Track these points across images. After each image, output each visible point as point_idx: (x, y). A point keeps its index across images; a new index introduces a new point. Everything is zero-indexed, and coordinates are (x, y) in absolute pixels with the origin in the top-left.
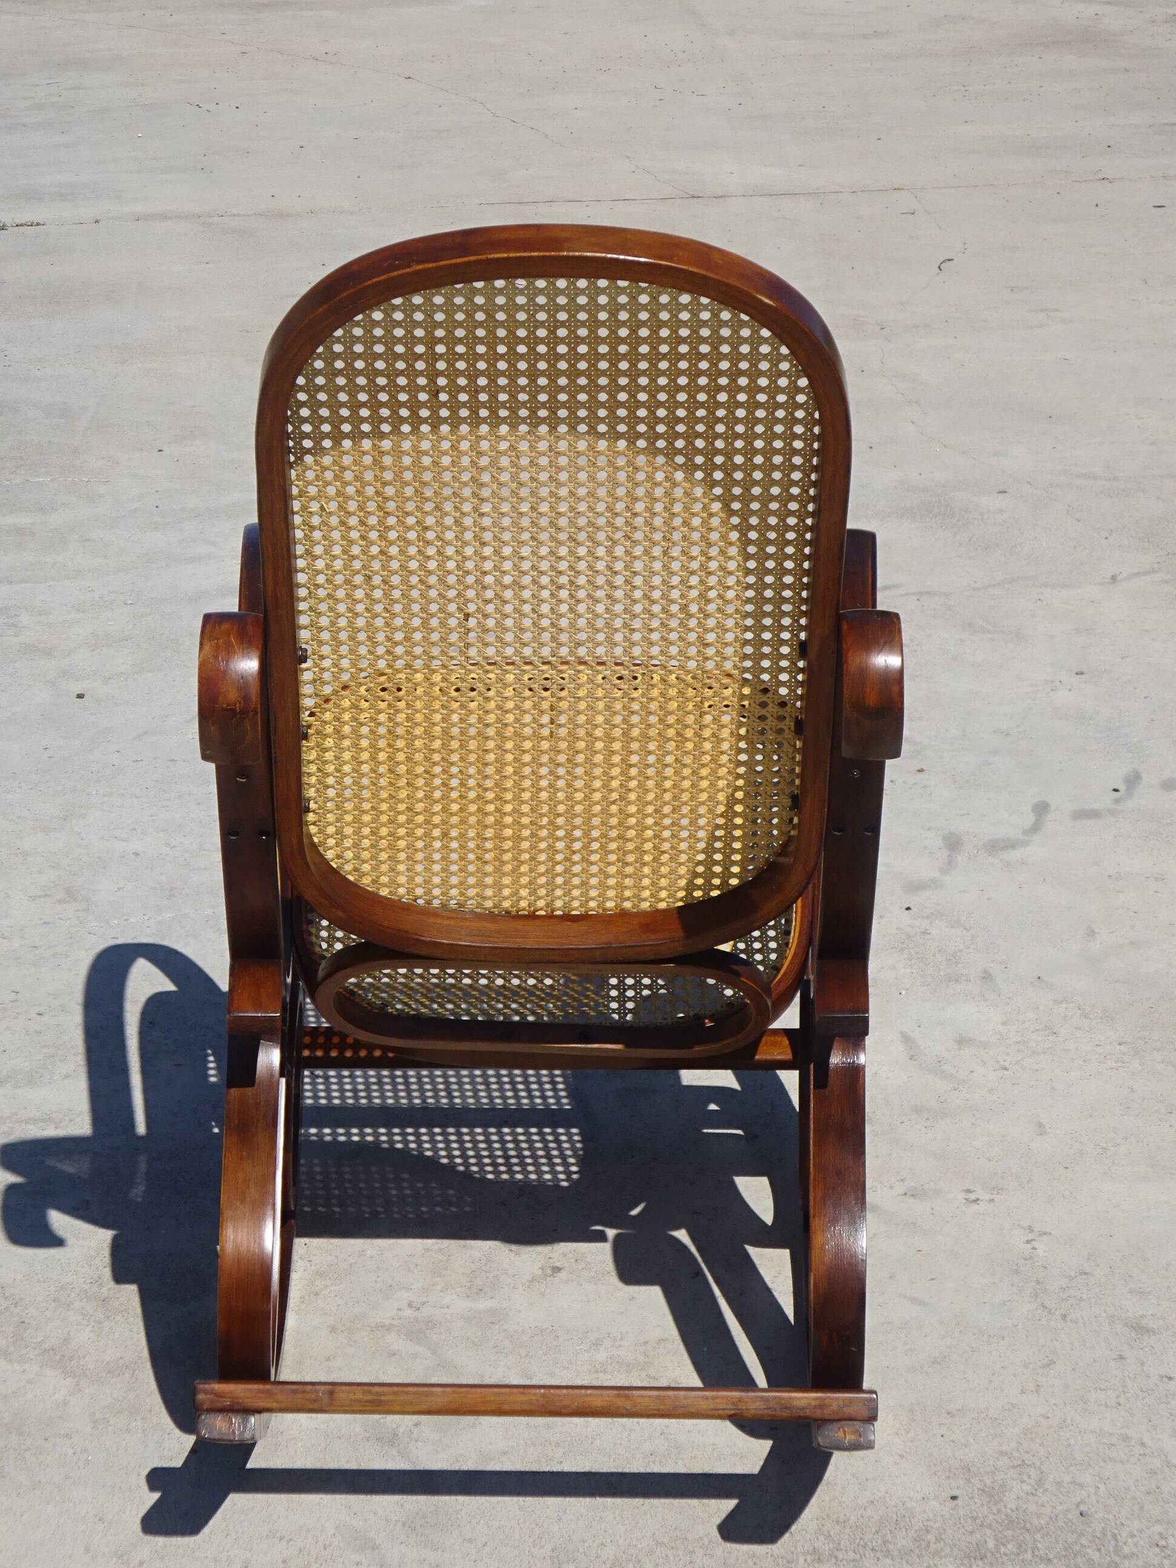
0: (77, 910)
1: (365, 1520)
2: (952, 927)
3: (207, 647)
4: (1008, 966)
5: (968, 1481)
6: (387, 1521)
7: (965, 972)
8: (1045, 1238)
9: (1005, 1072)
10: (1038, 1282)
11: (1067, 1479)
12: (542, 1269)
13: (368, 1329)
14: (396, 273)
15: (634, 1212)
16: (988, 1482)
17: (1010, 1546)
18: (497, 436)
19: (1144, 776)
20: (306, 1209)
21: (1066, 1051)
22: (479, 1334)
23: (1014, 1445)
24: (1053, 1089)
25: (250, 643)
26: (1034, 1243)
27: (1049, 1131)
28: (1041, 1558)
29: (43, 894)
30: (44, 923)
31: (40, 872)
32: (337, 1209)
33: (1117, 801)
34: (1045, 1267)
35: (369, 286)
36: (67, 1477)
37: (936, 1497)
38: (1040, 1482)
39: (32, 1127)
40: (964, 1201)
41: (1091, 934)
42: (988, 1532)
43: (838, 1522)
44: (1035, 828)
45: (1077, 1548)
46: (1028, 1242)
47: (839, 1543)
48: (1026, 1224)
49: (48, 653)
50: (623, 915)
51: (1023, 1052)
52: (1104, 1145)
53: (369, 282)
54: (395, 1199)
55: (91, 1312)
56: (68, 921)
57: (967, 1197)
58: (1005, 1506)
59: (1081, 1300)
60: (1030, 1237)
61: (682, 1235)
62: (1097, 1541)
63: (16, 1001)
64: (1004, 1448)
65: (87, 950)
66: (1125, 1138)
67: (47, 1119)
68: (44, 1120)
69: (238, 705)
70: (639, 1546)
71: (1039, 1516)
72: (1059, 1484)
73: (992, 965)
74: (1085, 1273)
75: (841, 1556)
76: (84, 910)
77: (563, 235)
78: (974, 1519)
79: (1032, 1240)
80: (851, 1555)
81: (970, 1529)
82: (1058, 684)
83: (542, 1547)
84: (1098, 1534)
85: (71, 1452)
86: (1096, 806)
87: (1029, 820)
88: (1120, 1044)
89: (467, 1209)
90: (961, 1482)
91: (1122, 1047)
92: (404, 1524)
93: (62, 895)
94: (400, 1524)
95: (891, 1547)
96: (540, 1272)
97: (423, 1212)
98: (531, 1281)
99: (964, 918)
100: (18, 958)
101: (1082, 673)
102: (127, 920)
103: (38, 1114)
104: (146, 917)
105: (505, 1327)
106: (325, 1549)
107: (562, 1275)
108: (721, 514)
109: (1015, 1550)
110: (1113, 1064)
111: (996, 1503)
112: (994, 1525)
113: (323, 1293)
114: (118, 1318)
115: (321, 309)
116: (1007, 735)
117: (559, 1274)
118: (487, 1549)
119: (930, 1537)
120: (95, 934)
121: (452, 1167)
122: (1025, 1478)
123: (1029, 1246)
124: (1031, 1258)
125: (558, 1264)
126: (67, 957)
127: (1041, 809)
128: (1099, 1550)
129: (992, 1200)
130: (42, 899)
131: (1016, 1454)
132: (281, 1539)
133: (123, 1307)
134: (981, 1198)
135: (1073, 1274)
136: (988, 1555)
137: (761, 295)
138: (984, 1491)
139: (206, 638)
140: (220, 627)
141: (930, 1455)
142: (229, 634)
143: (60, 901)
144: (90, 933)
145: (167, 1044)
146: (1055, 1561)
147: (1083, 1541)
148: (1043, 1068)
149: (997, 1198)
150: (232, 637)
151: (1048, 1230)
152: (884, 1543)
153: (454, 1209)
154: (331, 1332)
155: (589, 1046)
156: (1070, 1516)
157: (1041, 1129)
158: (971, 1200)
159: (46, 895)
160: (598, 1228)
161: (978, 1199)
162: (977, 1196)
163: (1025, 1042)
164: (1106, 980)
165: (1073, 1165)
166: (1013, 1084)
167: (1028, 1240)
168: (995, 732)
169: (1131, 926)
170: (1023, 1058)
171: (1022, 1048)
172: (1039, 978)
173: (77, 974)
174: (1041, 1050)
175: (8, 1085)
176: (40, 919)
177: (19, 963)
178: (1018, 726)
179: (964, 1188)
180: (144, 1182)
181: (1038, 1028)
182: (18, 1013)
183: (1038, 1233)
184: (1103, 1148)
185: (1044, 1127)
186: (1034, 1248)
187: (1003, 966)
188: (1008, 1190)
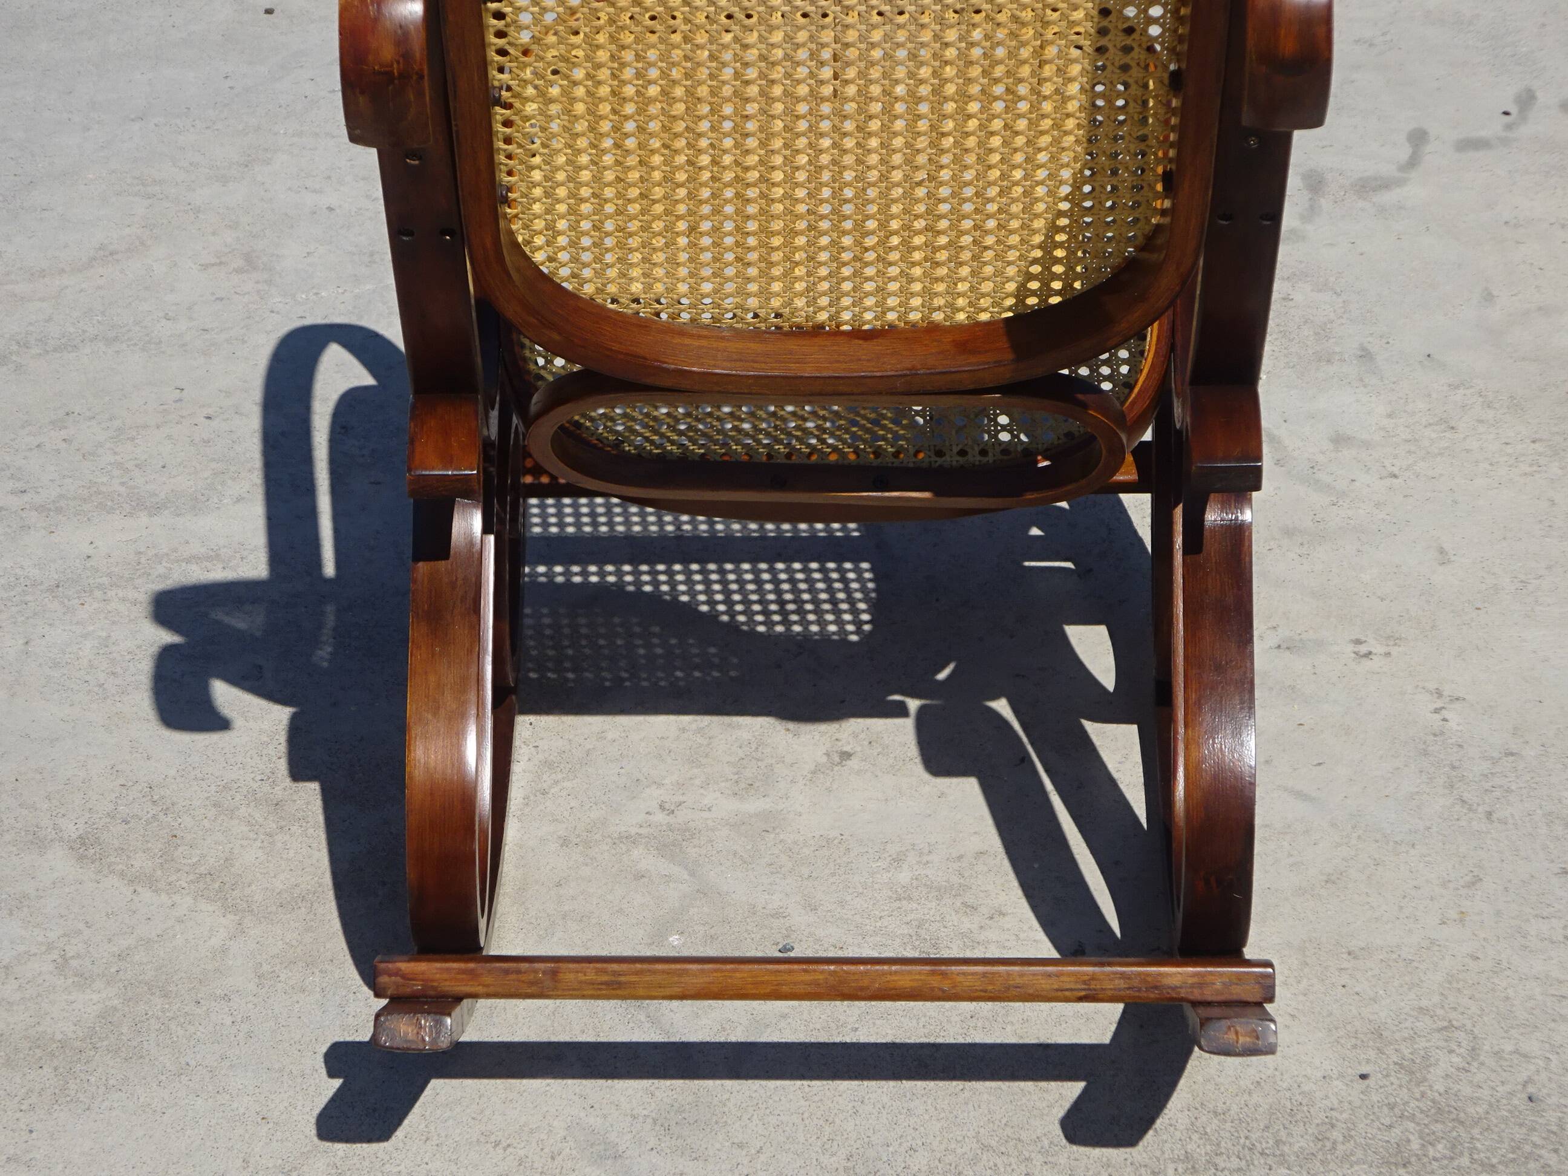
0: (257, 282)
1: (605, 1117)
2: (1320, 291)
4: (1391, 342)
5: (1380, 1051)
6: (634, 1117)
7: (1337, 349)
8: (1457, 705)
9: (1394, 480)
10: (1453, 768)
11: (1509, 1047)
12: (828, 754)
13: (609, 840)
15: (942, 676)
16: (1406, 1052)
17: (1440, 1147)
19: (1539, 94)
20: (533, 675)
21: (1468, 451)
22: (749, 847)
23: (1436, 999)
24: (1455, 502)
26: (1444, 712)
27: (1453, 558)
28: (1482, 1165)
29: (218, 261)
30: (217, 299)
31: (214, 234)
32: (571, 675)
33: (1509, 127)
34: (1460, 746)
36: (224, 1058)
37: (1341, 1076)
38: (1474, 1051)
39: (194, 567)
40: (1353, 655)
41: (1489, 297)
42: (1411, 1126)
43: (1216, 1113)
44: (1413, 162)
45: (1528, 1148)
46: (1437, 711)
47: (1218, 1145)
48: (1432, 686)
50: (933, 329)
51: (1415, 453)
52: (1523, 577)
54: (643, 661)
55: (261, 820)
56: (247, 296)
57: (1356, 650)
58: (1431, 1087)
59: (1509, 791)
60: (1439, 704)
61: (1002, 706)
62: (1553, 1138)
63: (180, 400)
64: (1424, 1003)
65: (268, 333)
66: (1549, 568)
67: (214, 556)
68: (209, 558)
69: (395, 66)
70: (959, 1151)
71: (1475, 1100)
72: (1498, 1054)
73: (1370, 339)
74: (1512, 754)
75: (1222, 1165)
76: (266, 281)
78: (1391, 1107)
79: (1441, 709)
80: (1235, 1162)
81: (1387, 1121)
83: (833, 1155)
84: (1554, 1128)
85: (228, 1021)
86: (1483, 133)
87: (1404, 153)
88: (1534, 442)
89: (733, 674)
90: (1372, 1054)
91: (1537, 446)
92: (655, 1121)
93: (239, 263)
94: (649, 1121)
95: (1286, 1149)
96: (824, 759)
97: (677, 678)
98: (814, 772)
99: (1332, 279)
100: (184, 345)
102: (317, 294)
103: (203, 550)
104: (340, 290)
105: (782, 836)
106: (553, 1158)
107: (853, 763)
109: (1447, 1153)
110: (1528, 470)
111: (1418, 1085)
112: (1418, 1115)
113: (553, 791)
114: (294, 828)
116: (1371, 45)
117: (849, 762)
118: (763, 1158)
119: (1336, 1135)
120: (278, 313)
121: (714, 615)
122: (1454, 1046)
123: (1437, 716)
124: (1442, 733)
125: (847, 749)
126: (244, 342)
127: (1418, 138)
128: (1556, 1151)
129: (1388, 654)
130: (215, 268)
131: (1440, 1012)
132: (497, 1144)
133: (300, 815)
134: (1374, 651)
135: (1496, 755)
136: (1413, 1159)
138: (1401, 1066)
141: (1330, 1014)
143: (238, 271)
144: (272, 312)
145: (363, 456)
146: (1501, 1167)
147: (1535, 1138)
148: (1441, 475)
149: (1394, 651)
151: (1461, 695)
152: (1278, 1142)
153: (716, 674)
154: (562, 846)
155: (887, 494)
156: (1516, 1102)
157: (1443, 557)
158: (1361, 654)
159: (221, 263)
160: (897, 697)
161: (1370, 653)
162: (1370, 649)
163: (1416, 440)
164: (1511, 357)
165: (1486, 605)
166: (1405, 496)
167: (1436, 709)
168: (1357, 42)
169: (1537, 287)
170: (1416, 462)
171: (1413, 448)
172: (1429, 356)
173: (256, 365)
174: (1436, 451)
175: (167, 511)
176: (213, 294)
177: (185, 351)
178: (1384, 34)
179: (1354, 638)
180: (331, 640)
181: (1431, 421)
182: (182, 417)
183: (1448, 698)
184: (1522, 582)
185: (1447, 553)
186: (1445, 720)
187: (1384, 341)
188: (1407, 639)
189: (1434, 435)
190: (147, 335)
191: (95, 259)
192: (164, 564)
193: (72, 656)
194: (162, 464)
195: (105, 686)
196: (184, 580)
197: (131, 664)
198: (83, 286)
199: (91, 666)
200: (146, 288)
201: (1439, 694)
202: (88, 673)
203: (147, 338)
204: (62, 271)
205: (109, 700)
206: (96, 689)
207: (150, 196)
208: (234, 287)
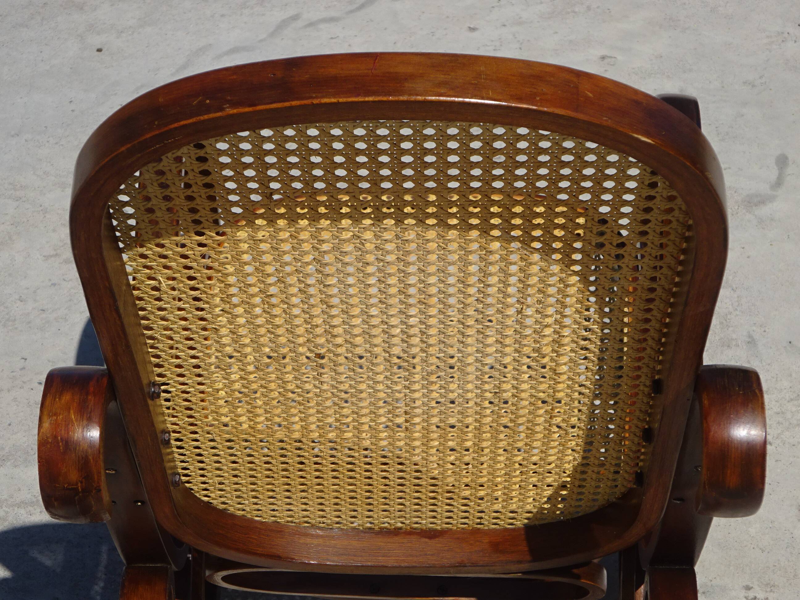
3: (46, 425)
4: (767, 330)
7: (734, 336)
14: (206, 117)
18: (338, 228)
25: (90, 419)
30: (52, 284)
35: (176, 128)
44: (779, 183)
51: (782, 424)
53: (176, 125)
56: (70, 282)
57: (747, 595)
63: (24, 368)
69: (79, 484)
73: (754, 328)
82: (786, 35)
87: (774, 174)
93: (67, 255)
108: (578, 285)
115: (123, 149)
116: (753, 86)
126: (66, 320)
127: (782, 161)
129: (766, 599)
134: (758, 596)
137: (637, 134)
139: (45, 413)
140: (60, 399)
142: (70, 408)
149: (771, 596)
150: (72, 411)
155: (446, 599)
158: (750, 598)
159: (57, 255)
161: (755, 598)
162: (754, 595)
163: (783, 413)
166: (777, 461)
168: (745, 83)
170: (783, 431)
171: (781, 420)
172: (790, 342)
173: (72, 339)
174: (795, 422)
175: (9, 463)
176: (50, 280)
177: (30, 327)
178: (761, 77)
179: (744, 584)
180: (103, 576)
181: (792, 397)
182: (24, 382)
187: (763, 329)
188: (778, 586)
189: (794, 409)
190: (7, 314)
192: (4, 508)
194: (9, 422)
196: (15, 522)
200: (10, 275)
203: (7, 317)
207: (18, 199)
208: (63, 275)
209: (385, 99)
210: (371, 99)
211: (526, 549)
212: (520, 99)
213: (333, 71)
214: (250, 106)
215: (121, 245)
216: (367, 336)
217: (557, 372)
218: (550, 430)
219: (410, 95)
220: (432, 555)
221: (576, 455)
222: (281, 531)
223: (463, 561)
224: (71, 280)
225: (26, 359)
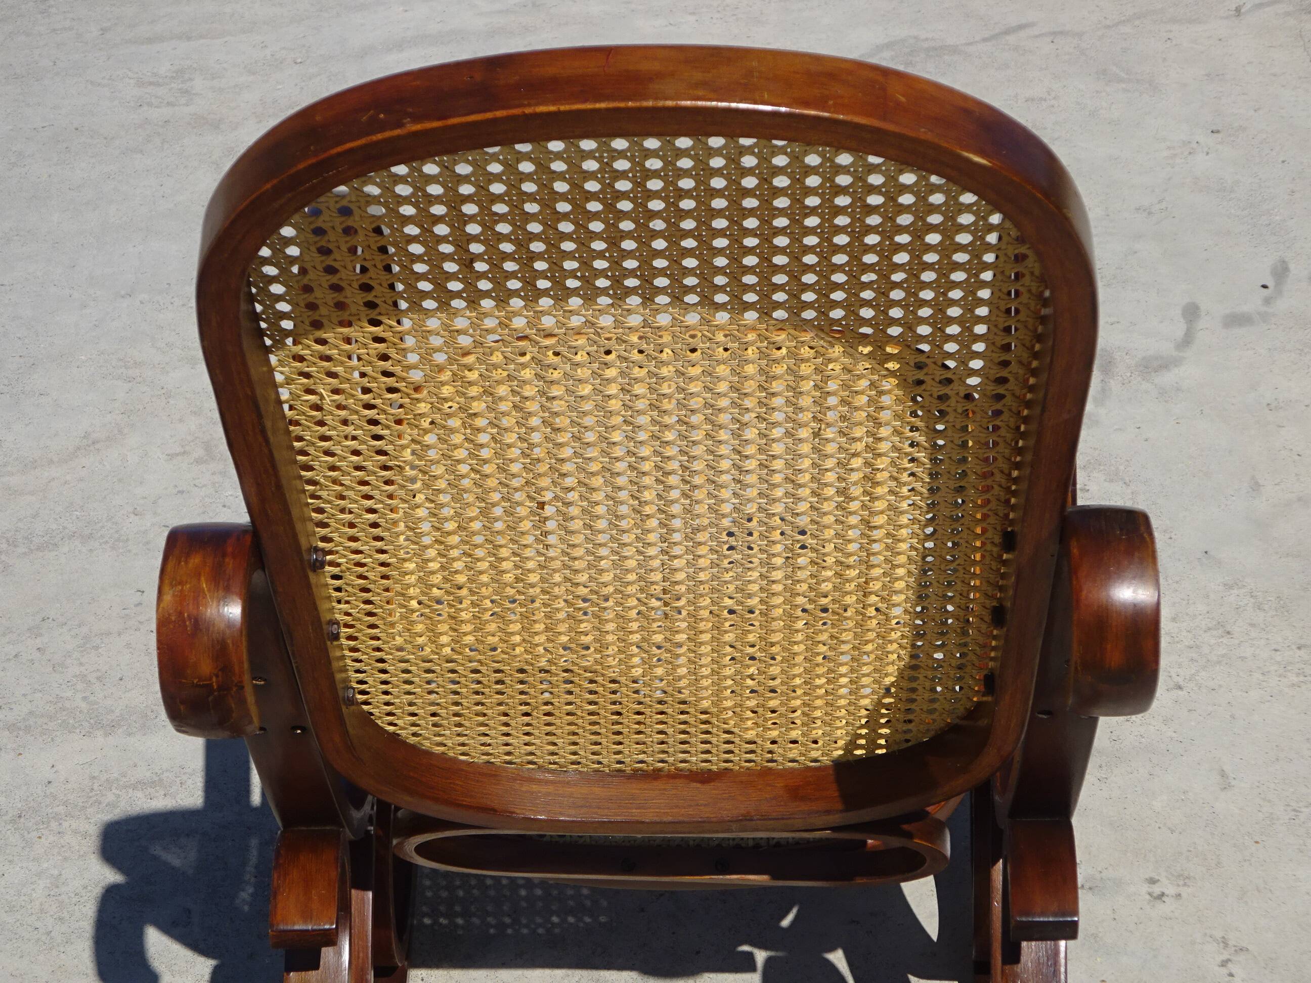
0: (214, 474)
2: (1111, 481)
3: (168, 597)
4: (1173, 536)
8: (1241, 957)
9: (1180, 692)
14: (380, 136)
15: (786, 923)
18: (565, 311)
19: (1292, 266)
20: (427, 921)
21: (1243, 659)
24: (1233, 716)
25: (228, 590)
26: (1230, 965)
27: (1233, 783)
29: (182, 450)
30: (179, 492)
31: (181, 421)
32: (460, 921)
33: (1267, 301)
39: (139, 794)
40: (1148, 897)
41: (1256, 487)
44: (1187, 340)
46: (1224, 964)
48: (1218, 934)
49: (216, 126)
51: (1197, 661)
52: (1295, 805)
54: (524, 904)
56: (204, 489)
57: (1150, 890)
60: (1225, 956)
61: (838, 958)
63: (140, 604)
67: (156, 783)
68: (153, 784)
69: (214, 679)
76: (220, 473)
77: (646, 66)
79: (1229, 960)
82: (1194, 145)
86: (1246, 308)
87: (1179, 329)
88: (1299, 648)
89: (603, 919)
91: (1302, 653)
93: (199, 452)
97: (553, 924)
99: (1122, 468)
100: (148, 543)
101: (1218, 132)
103: (148, 774)
108: (897, 392)
110: (1294, 679)
116: (1150, 213)
120: (229, 508)
123: (1224, 971)
127: (1192, 312)
129: (1179, 896)
130: (179, 458)
134: (1167, 892)
137: (967, 152)
139: (167, 581)
140: (186, 562)
142: (199, 575)
143: (199, 461)
144: (224, 506)
148: (1220, 686)
149: (1185, 892)
150: (203, 579)
151: (1244, 945)
153: (588, 920)
157: (1225, 782)
158: (1155, 895)
159: (184, 453)
160: (746, 948)
161: (1163, 894)
162: (1162, 890)
163: (1198, 647)
164: (1277, 553)
165: (1264, 838)
166: (1190, 711)
167: (1223, 961)
168: (1138, 209)
169: (1297, 475)
170: (1198, 671)
171: (1195, 656)
172: (1206, 552)
174: (1215, 659)
175: (121, 730)
176: (176, 486)
177: (149, 549)
178: (1160, 202)
179: (1147, 877)
180: (253, 880)
181: (1210, 625)
182: (140, 622)
183: (1233, 949)
184: (1294, 810)
185: (1227, 778)
186: (1231, 975)
187: (1168, 536)
188: (1195, 878)
189: (1213, 641)
190: (117, 532)
191: (79, 448)
192: (114, 791)
193: (26, 898)
194: (120, 676)
195: (53, 934)
196: (129, 809)
197: (76, 908)
198: (68, 478)
199: (42, 910)
200: (120, 480)
201: (1225, 943)
202: (38, 919)
203: (117, 536)
204: (51, 462)
205: (54, 951)
206: (44, 938)
207: (130, 380)
208: (194, 479)
209: (622, 105)
210: (603, 105)
211: (836, 794)
212: (807, 104)
213: (550, 71)
214: (439, 119)
215: (268, 342)
216: (608, 475)
217: (871, 525)
218: (863, 615)
219: (656, 99)
220: (705, 805)
221: (902, 652)
222: (495, 776)
223: (748, 813)
224: (205, 486)
225: (143, 592)
